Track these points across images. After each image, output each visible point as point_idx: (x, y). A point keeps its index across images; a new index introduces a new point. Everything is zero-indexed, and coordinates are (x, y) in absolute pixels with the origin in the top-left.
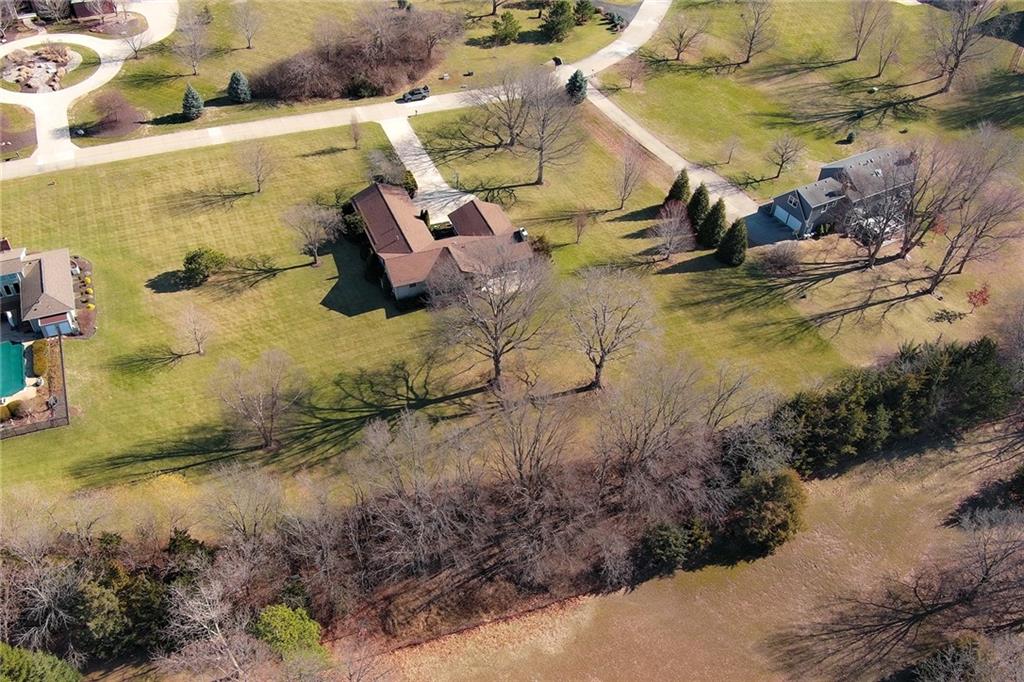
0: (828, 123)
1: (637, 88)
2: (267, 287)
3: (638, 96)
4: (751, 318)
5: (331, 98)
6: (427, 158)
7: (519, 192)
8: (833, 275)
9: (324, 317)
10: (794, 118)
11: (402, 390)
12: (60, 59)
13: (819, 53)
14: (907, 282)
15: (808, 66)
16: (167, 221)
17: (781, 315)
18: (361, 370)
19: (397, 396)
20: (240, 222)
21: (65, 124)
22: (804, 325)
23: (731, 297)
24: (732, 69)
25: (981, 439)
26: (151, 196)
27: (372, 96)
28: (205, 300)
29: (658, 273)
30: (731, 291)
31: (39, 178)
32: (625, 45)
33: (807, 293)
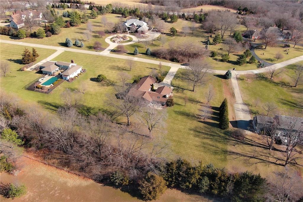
1: (249, 81)
2: (110, 87)
3: (247, 83)
5: (167, 60)
6: (173, 77)
7: (185, 91)
8: (252, 145)
9: (112, 97)
12: (125, 39)
16: (108, 70)
18: (107, 109)
21: (112, 49)
22: (225, 152)
26: (111, 65)
29: (198, 121)
32: (258, 71)
33: (237, 146)
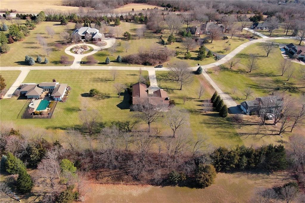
0: (268, 90)
1: (217, 73)
2: (106, 100)
3: (216, 75)
4: (222, 130)
5: (140, 64)
6: (156, 80)
7: (174, 91)
8: (251, 125)
9: (116, 109)
10: (259, 87)
11: (126, 128)
12: (85, 48)
13: (272, 73)
14: (273, 131)
15: (267, 75)
16: (91, 83)
17: (231, 131)
18: (119, 121)
19: (124, 129)
20: (107, 86)
21: (80, 61)
22: (237, 134)
23: (219, 124)
24: (245, 73)
25: (279, 175)
26: (91, 77)
27: (149, 65)
28: (92, 100)
29: (202, 115)
30: (220, 123)
31: (70, 70)
32: (218, 63)
33: (241, 127)
